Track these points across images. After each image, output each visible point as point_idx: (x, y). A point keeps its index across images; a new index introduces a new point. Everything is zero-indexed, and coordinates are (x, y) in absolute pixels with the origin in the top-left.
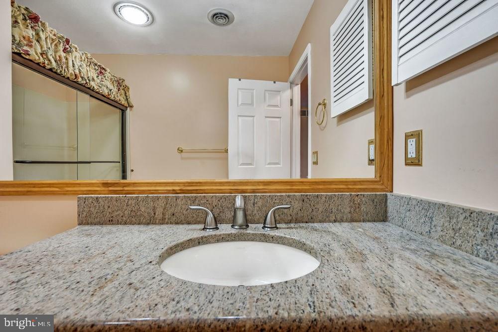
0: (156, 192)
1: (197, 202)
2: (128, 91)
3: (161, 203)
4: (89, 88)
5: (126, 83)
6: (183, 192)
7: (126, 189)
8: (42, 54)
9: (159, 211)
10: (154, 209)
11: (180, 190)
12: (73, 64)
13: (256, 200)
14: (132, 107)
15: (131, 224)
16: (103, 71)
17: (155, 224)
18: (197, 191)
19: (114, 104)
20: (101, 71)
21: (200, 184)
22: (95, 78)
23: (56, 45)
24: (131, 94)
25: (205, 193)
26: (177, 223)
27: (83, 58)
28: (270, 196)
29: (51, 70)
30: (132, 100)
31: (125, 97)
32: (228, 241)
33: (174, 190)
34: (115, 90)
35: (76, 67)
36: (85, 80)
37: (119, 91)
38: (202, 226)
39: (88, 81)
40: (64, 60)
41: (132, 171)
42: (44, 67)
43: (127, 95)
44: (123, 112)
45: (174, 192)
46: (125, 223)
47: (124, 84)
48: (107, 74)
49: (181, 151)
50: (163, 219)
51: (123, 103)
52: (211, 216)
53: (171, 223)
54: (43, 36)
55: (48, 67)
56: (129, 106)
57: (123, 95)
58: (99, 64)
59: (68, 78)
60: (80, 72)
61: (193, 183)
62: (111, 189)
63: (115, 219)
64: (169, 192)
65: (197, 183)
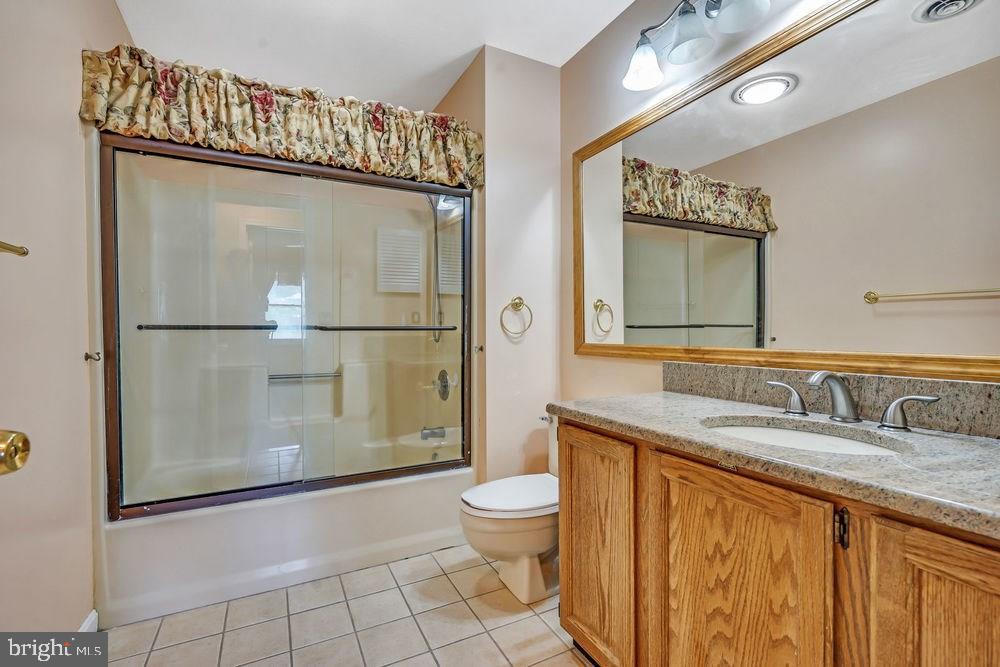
0: (736, 362)
1: (786, 378)
2: (769, 205)
3: (741, 376)
4: (703, 223)
5: (764, 192)
6: (770, 364)
7: (706, 356)
8: (649, 202)
9: (739, 385)
10: (734, 381)
11: (765, 362)
12: (683, 198)
13: (881, 386)
14: (775, 230)
15: (709, 396)
16: (724, 190)
17: (735, 400)
18: (788, 365)
19: (743, 233)
20: (721, 191)
21: (792, 355)
22: (712, 205)
23: (663, 184)
24: (774, 208)
25: (799, 368)
26: (760, 403)
27: (695, 184)
28: (909, 381)
29: (658, 216)
30: (776, 219)
31: (762, 218)
32: (812, 432)
33: (757, 361)
34: (742, 211)
35: (686, 200)
36: (697, 213)
37: (749, 210)
38: (784, 410)
39: (700, 214)
40: (672, 198)
41: (774, 339)
42: (651, 216)
43: (767, 211)
44: (760, 242)
45: (758, 363)
46: (704, 395)
47: (759, 196)
48: (732, 191)
49: (872, 299)
50: (744, 396)
51: (757, 228)
52: (795, 398)
53: (752, 402)
54: (649, 181)
55: (654, 215)
56: (769, 230)
57: (760, 215)
58: (717, 182)
59: (677, 219)
60: (690, 206)
61: (783, 353)
62: (692, 356)
63: (695, 389)
64: (751, 363)
65: (788, 353)
